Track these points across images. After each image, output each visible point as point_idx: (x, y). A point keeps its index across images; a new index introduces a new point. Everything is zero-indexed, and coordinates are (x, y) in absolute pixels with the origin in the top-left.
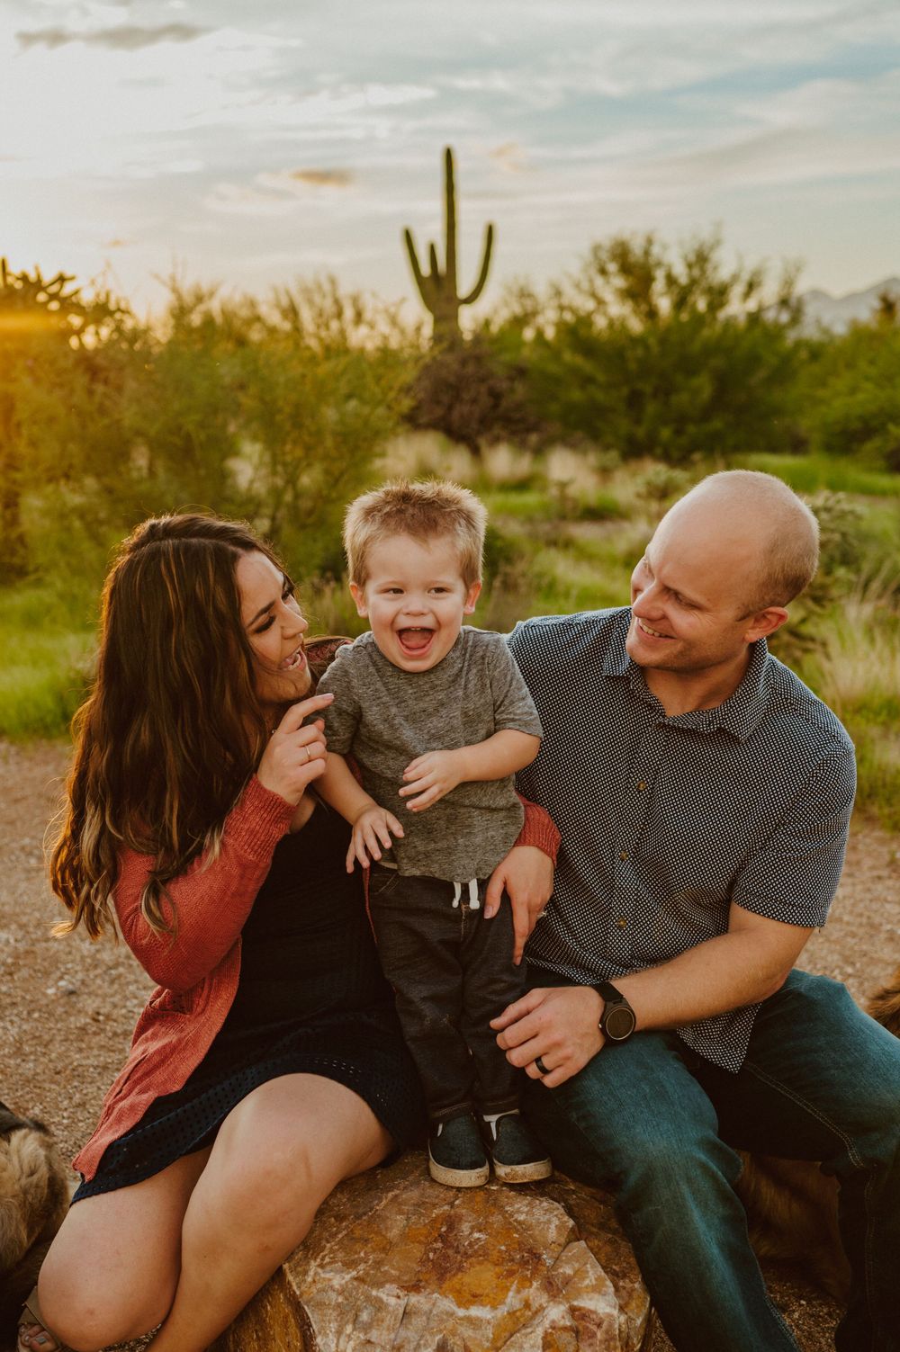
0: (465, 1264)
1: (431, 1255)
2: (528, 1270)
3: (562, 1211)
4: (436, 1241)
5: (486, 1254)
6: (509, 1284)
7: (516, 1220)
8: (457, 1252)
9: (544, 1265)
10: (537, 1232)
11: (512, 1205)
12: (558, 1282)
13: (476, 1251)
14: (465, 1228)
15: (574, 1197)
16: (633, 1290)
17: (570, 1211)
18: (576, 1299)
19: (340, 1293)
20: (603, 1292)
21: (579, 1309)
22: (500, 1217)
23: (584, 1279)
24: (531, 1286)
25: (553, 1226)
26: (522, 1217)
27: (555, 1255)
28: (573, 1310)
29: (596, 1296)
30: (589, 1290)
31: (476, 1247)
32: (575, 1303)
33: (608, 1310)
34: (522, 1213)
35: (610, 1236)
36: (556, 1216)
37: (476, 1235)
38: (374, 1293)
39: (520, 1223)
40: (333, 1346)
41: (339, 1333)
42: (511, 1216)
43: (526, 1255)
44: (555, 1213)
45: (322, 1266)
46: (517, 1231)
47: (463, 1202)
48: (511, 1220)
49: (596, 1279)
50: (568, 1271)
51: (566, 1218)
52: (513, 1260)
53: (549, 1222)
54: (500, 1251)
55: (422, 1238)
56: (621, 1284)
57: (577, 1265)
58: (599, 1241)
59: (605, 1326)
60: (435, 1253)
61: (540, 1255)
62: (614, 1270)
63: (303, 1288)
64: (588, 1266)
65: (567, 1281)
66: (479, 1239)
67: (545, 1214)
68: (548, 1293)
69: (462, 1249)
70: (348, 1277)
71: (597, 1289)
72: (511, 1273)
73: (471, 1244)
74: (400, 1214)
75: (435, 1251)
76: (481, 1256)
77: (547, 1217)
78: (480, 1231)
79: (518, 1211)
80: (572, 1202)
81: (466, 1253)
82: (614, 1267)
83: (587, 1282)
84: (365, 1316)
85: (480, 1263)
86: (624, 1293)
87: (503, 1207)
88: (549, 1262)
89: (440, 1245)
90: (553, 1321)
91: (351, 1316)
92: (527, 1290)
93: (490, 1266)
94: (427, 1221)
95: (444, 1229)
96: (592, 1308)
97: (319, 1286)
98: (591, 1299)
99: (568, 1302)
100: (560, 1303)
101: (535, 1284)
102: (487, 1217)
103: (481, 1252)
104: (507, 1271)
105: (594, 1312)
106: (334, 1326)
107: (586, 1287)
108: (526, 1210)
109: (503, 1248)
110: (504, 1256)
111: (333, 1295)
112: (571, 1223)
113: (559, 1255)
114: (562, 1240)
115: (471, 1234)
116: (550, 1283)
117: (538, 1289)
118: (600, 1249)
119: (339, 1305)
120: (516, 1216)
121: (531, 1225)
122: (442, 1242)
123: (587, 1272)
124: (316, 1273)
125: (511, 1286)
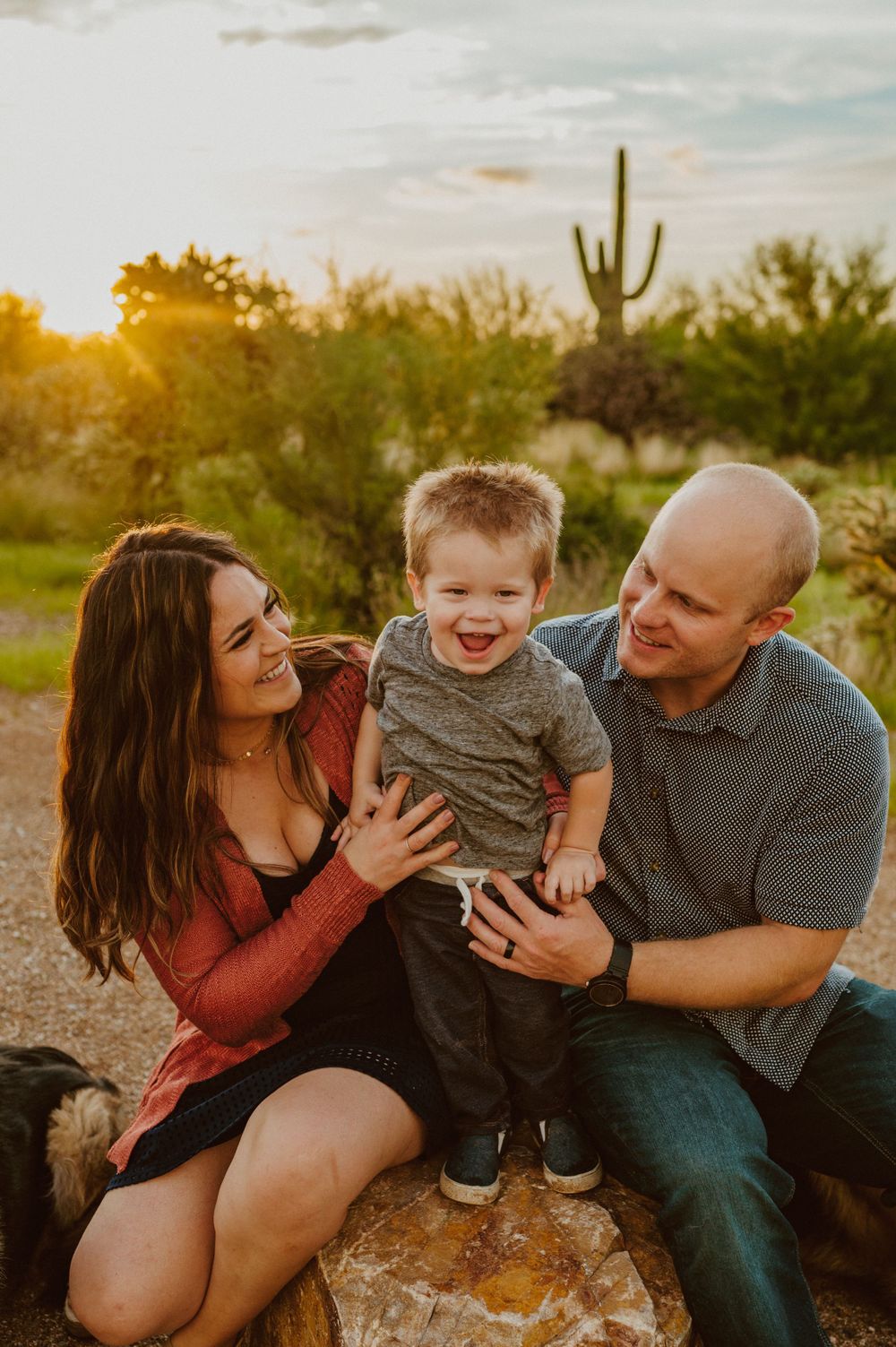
0: (501, 1266)
1: (468, 1253)
2: (566, 1278)
3: (609, 1218)
4: (474, 1239)
5: (524, 1258)
6: (544, 1291)
7: (559, 1224)
8: (496, 1253)
9: (583, 1274)
10: (580, 1238)
11: (558, 1208)
12: (595, 1293)
13: (514, 1254)
14: (507, 1227)
15: (624, 1203)
16: (675, 1308)
17: (617, 1219)
18: (612, 1314)
19: (371, 1285)
20: (641, 1309)
21: (615, 1324)
22: (544, 1218)
23: (622, 1292)
24: (566, 1296)
25: (597, 1233)
26: (566, 1221)
27: (596, 1264)
28: (608, 1325)
29: (633, 1312)
30: (627, 1305)
31: (515, 1249)
32: (611, 1318)
33: (645, 1328)
34: (567, 1217)
35: (657, 1248)
36: (602, 1222)
37: (517, 1236)
38: (404, 1288)
39: (563, 1227)
40: (358, 1340)
41: (365, 1327)
42: (556, 1218)
43: (565, 1261)
44: (601, 1219)
45: (354, 1256)
46: (559, 1236)
47: (508, 1200)
48: (555, 1223)
49: (635, 1294)
50: (608, 1283)
51: (612, 1226)
52: (550, 1266)
53: (594, 1228)
54: (539, 1255)
55: (462, 1236)
56: (663, 1300)
57: (617, 1277)
58: (645, 1253)
60: (472, 1252)
61: (580, 1263)
62: (658, 1285)
63: (334, 1277)
64: (629, 1279)
65: (605, 1293)
66: (519, 1240)
67: (590, 1220)
68: (583, 1303)
69: (500, 1250)
70: (380, 1269)
71: (635, 1304)
72: (548, 1280)
73: (510, 1246)
74: (441, 1208)
75: (472, 1249)
76: (518, 1258)
77: (592, 1223)
78: (521, 1232)
79: (564, 1215)
80: (621, 1209)
81: (503, 1255)
82: (657, 1282)
83: (625, 1296)
84: (393, 1313)
85: (517, 1266)
86: (664, 1311)
87: (548, 1208)
88: (588, 1271)
89: (478, 1243)
90: (586, 1335)
91: (378, 1311)
92: (562, 1299)
93: (527, 1270)
94: (468, 1217)
95: (484, 1227)
96: (628, 1324)
97: (350, 1276)
98: (627, 1315)
99: (604, 1316)
100: (595, 1316)
101: (571, 1294)
102: (530, 1218)
103: (519, 1255)
104: (545, 1277)
105: (630, 1329)
106: (360, 1320)
107: (625, 1301)
108: (571, 1213)
109: (543, 1252)
110: (542, 1260)
111: (363, 1287)
112: (616, 1231)
113: (600, 1264)
114: (605, 1249)
115: (512, 1234)
116: (587, 1294)
117: (573, 1299)
118: (645, 1261)
119: (367, 1298)
120: (560, 1219)
121: (574, 1230)
122: (482, 1240)
123: (627, 1285)
124: (348, 1263)
125: (546, 1293)
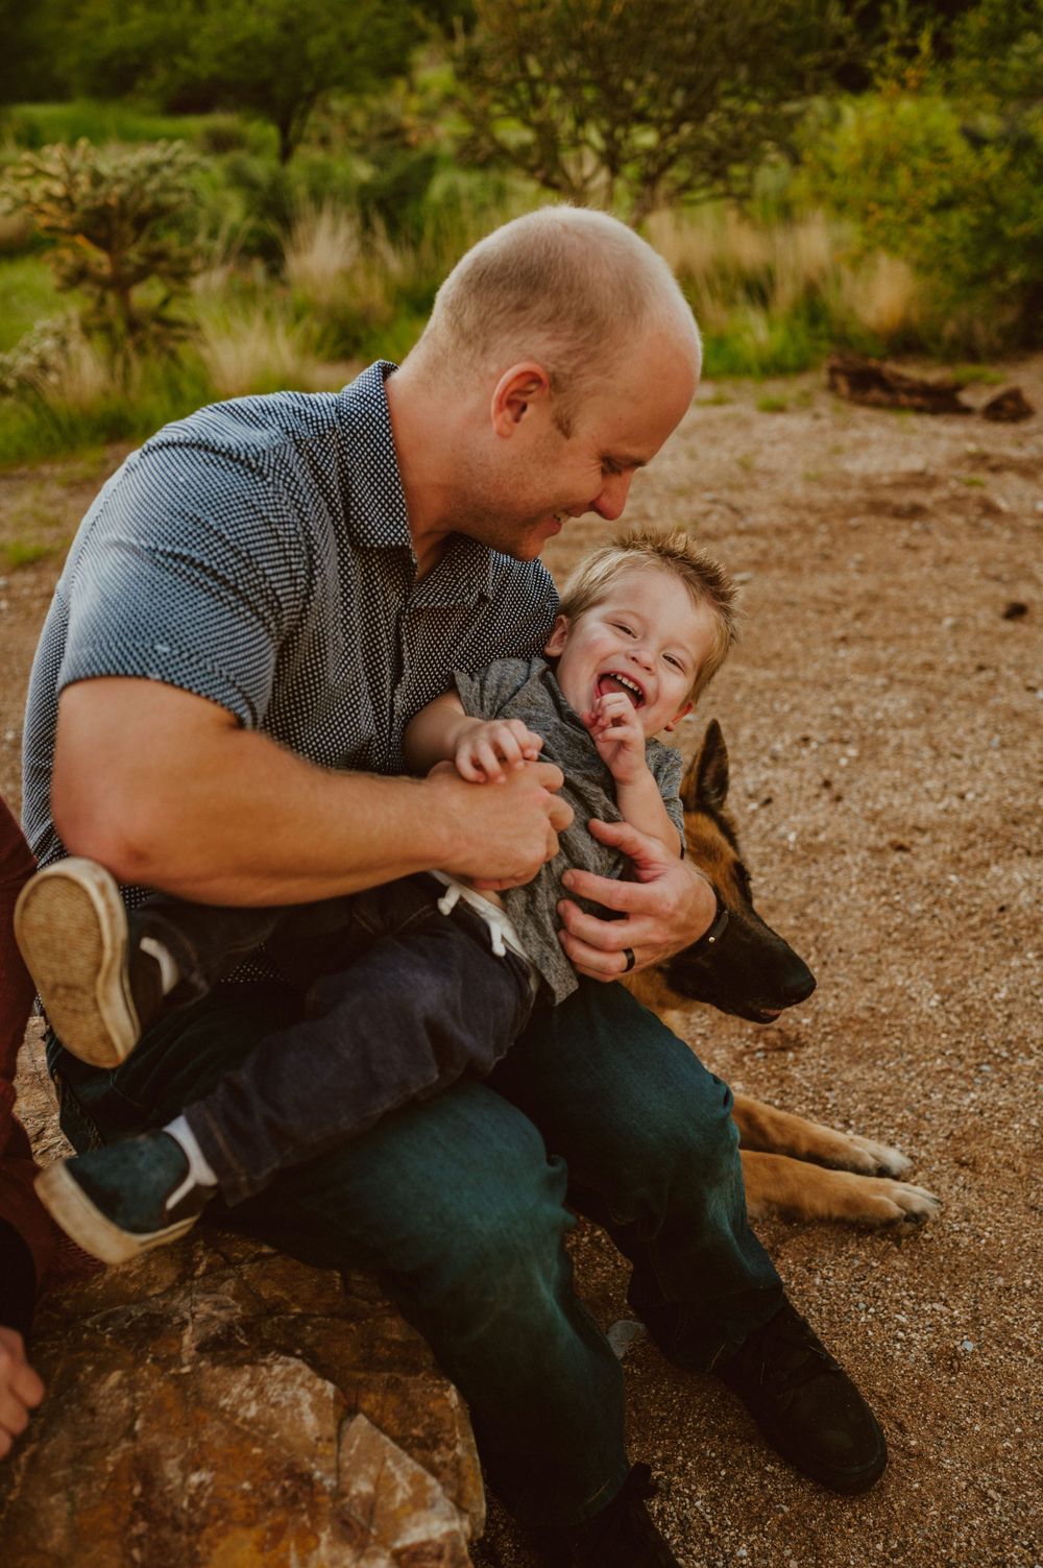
0: (199, 1548)
1: (136, 1553)
2: (302, 1512)
3: (307, 1371)
4: (133, 1522)
5: (225, 1512)
6: (282, 1555)
7: (245, 1421)
8: (177, 1528)
9: (323, 1492)
10: (286, 1430)
11: (228, 1394)
12: (357, 1514)
13: (206, 1513)
14: (171, 1470)
15: (309, 1328)
16: (458, 1461)
17: (322, 1369)
18: (396, 1537)
20: (429, 1503)
21: (405, 1550)
22: (217, 1423)
23: (392, 1493)
24: (318, 1541)
25: (305, 1408)
26: (253, 1411)
27: (332, 1464)
28: (398, 1558)
29: (422, 1514)
30: (409, 1507)
31: (203, 1504)
32: (398, 1545)
33: (445, 1528)
34: (249, 1401)
35: (386, 1375)
36: (302, 1385)
37: (195, 1479)
39: (253, 1422)
42: (234, 1414)
43: (287, 1483)
44: (299, 1379)
46: (255, 1442)
47: (148, 1420)
48: (238, 1422)
49: (411, 1483)
50: (362, 1487)
51: (319, 1384)
52: (270, 1504)
53: (296, 1402)
54: (245, 1495)
55: (108, 1526)
56: (437, 1459)
57: (372, 1470)
58: (376, 1393)
59: (447, 1553)
60: (141, 1546)
61: (310, 1476)
62: (418, 1437)
64: (389, 1463)
65: (371, 1506)
66: (201, 1484)
67: (284, 1389)
68: (350, 1542)
69: (183, 1519)
71: (419, 1502)
72: (278, 1532)
73: (193, 1503)
74: (54, 1492)
75: (138, 1541)
76: (217, 1518)
77: (289, 1393)
78: (197, 1468)
79: (242, 1401)
80: (309, 1341)
81: (191, 1525)
82: (415, 1432)
83: (400, 1496)
85: (222, 1533)
86: (448, 1475)
87: (214, 1402)
88: (329, 1482)
89: (140, 1528)
92: (315, 1553)
93: (241, 1533)
94: (103, 1486)
95: (137, 1490)
96: (423, 1538)
98: (417, 1524)
99: (387, 1547)
100: (376, 1555)
101: (324, 1536)
102: (196, 1435)
103: (215, 1511)
104: (272, 1529)
105: (429, 1542)
107: (403, 1504)
108: (252, 1393)
109: (246, 1486)
110: (254, 1501)
112: (330, 1388)
113: (338, 1460)
114: (331, 1429)
115: (185, 1478)
116: (346, 1524)
117: (330, 1544)
118: (383, 1408)
120: (241, 1411)
121: (271, 1421)
122: (145, 1518)
123: (392, 1476)
125: (288, 1557)
